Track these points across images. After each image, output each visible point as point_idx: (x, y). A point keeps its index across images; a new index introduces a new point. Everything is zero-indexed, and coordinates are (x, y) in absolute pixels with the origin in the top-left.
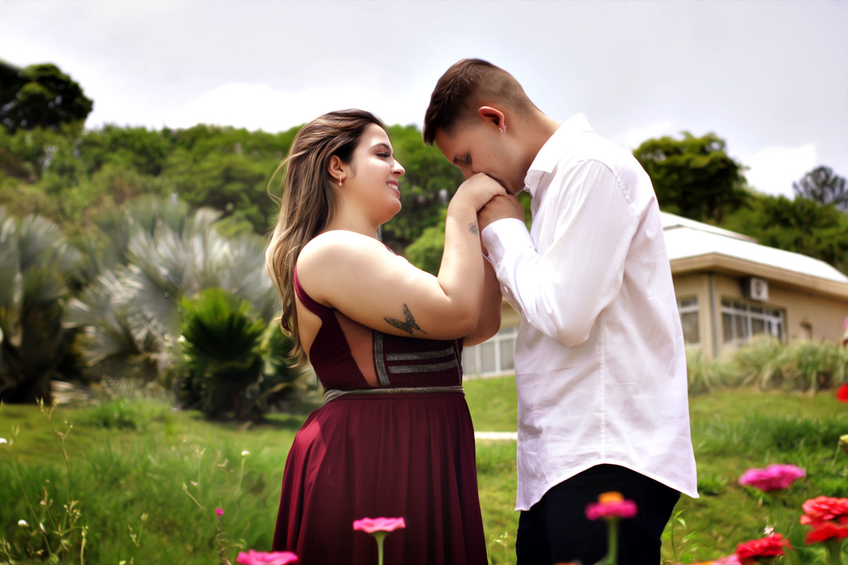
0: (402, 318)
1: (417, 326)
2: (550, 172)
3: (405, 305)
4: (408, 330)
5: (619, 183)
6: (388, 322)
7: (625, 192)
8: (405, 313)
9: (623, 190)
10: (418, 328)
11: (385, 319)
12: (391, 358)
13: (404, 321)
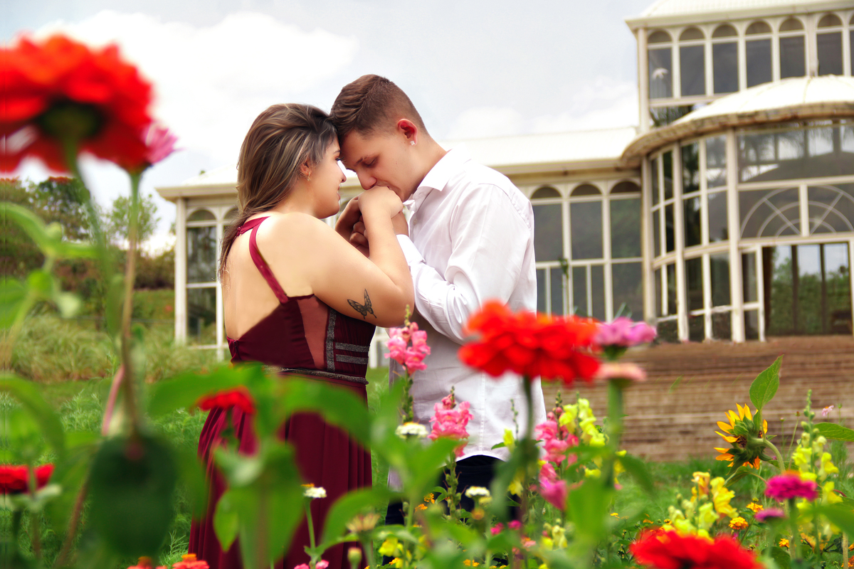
0: (362, 302)
1: (372, 310)
2: (441, 190)
3: (365, 290)
4: (364, 313)
5: (514, 205)
6: (350, 304)
7: (519, 212)
8: (365, 297)
9: (518, 211)
10: (372, 313)
11: (348, 300)
12: (339, 347)
13: (363, 304)
